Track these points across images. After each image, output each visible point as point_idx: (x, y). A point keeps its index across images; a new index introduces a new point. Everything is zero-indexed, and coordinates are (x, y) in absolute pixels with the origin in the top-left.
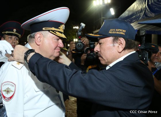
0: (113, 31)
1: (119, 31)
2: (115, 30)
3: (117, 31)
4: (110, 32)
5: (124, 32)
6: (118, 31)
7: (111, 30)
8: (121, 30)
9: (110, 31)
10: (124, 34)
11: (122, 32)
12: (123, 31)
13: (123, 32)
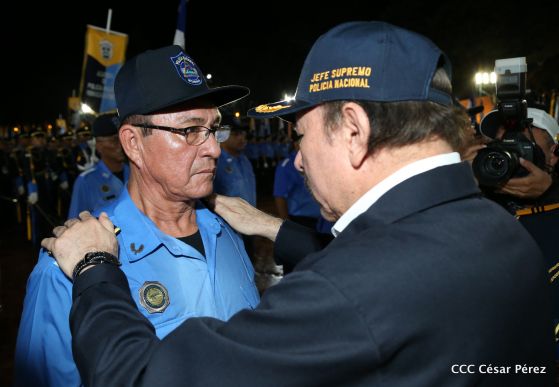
0: (323, 80)
1: (345, 76)
2: (330, 75)
3: (336, 78)
4: (311, 87)
5: (364, 77)
6: (339, 78)
7: (316, 78)
8: (349, 71)
9: (313, 83)
10: (364, 84)
11: (357, 77)
12: (361, 73)
13: (360, 77)
